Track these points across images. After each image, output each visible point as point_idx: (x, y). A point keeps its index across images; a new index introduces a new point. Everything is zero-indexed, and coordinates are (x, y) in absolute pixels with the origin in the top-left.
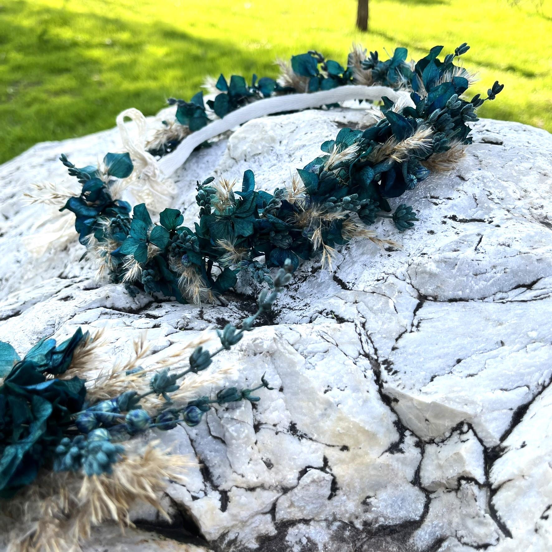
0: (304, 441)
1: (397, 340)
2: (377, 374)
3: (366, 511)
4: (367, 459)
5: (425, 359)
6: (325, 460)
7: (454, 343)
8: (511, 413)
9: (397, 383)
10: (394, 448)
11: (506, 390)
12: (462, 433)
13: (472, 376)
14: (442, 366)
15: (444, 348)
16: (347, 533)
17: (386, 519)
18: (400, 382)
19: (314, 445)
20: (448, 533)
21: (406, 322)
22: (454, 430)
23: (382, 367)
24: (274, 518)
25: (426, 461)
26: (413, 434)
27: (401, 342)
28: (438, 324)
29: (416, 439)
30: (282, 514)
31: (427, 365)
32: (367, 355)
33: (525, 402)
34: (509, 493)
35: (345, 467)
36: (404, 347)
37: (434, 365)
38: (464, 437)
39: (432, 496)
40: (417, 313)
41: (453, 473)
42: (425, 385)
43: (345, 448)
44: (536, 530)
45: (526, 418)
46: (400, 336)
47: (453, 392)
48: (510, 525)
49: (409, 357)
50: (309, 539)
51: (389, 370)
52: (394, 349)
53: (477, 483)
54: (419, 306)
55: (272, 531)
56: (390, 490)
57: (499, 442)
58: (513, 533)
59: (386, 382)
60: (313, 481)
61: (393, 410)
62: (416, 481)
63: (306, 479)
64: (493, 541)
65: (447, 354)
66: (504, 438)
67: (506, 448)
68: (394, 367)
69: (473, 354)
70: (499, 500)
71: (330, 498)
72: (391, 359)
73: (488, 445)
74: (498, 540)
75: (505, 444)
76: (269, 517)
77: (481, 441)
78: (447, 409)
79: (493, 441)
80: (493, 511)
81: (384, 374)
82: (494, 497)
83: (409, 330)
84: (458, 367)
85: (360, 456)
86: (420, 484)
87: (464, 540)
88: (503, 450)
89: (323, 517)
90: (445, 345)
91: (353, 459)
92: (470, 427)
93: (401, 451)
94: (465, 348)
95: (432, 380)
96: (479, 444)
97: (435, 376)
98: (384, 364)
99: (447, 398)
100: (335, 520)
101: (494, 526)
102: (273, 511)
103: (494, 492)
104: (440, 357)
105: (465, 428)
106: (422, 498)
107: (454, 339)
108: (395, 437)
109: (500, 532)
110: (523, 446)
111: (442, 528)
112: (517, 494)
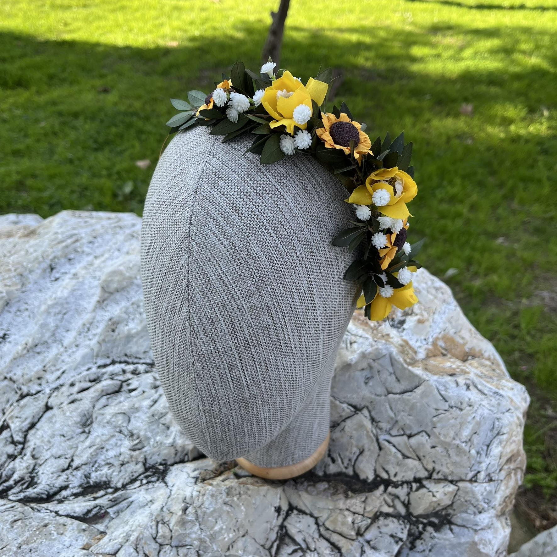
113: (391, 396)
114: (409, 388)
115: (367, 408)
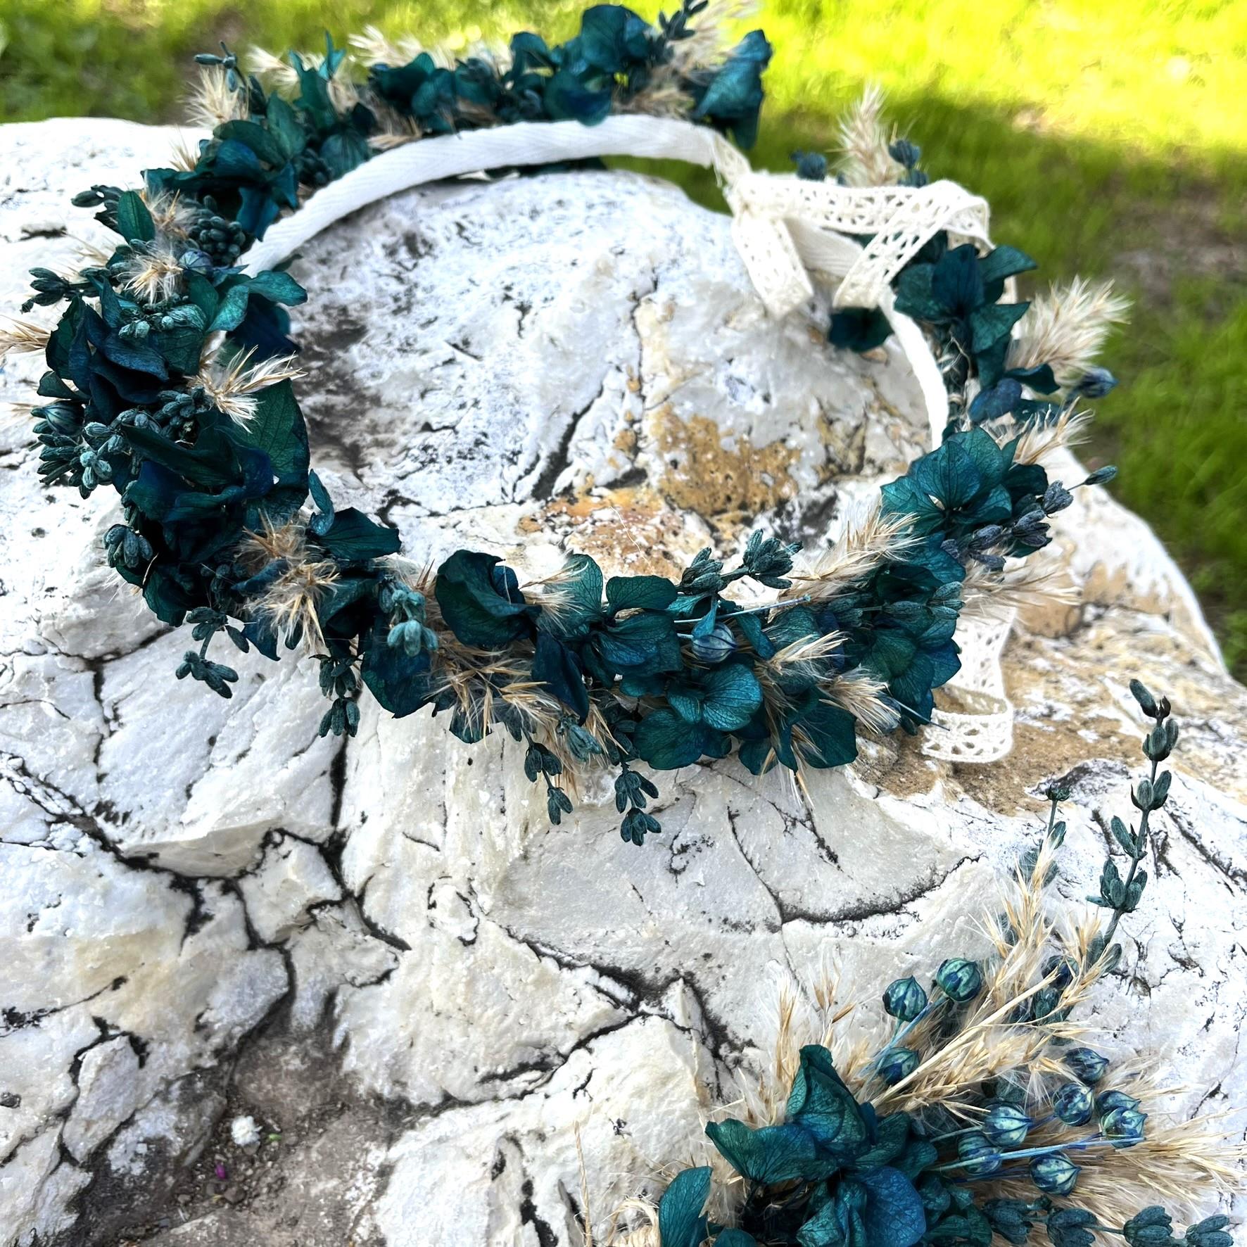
0: (44, 1022)
1: (96, 761)
2: (97, 835)
3: (207, 1038)
4: (164, 971)
5: (159, 768)
6: (99, 1022)
7: (189, 716)
8: (327, 779)
9: (139, 832)
10: (195, 921)
11: (302, 751)
12: (277, 845)
13: (242, 755)
14: (191, 763)
15: (177, 733)
16: (200, 1085)
17: (241, 1025)
18: (142, 827)
19: (66, 1016)
20: (336, 983)
21: (92, 724)
22: (263, 846)
23: (100, 820)
24: (73, 1162)
25: (251, 906)
26: (210, 879)
27: (106, 763)
28: (145, 697)
29: (218, 884)
30: (81, 1148)
31: (169, 776)
32: (61, 818)
33: (337, 749)
34: (379, 894)
35: (135, 1008)
36: (115, 767)
37: (178, 770)
38: (283, 850)
39: (287, 947)
40: (102, 695)
41: (295, 906)
42: (182, 811)
43: (118, 983)
44: (432, 925)
45: (350, 773)
46: (98, 752)
47: (229, 801)
48: (400, 933)
49: (133, 779)
50: (147, 1141)
51: (112, 818)
52: (100, 778)
53: (332, 903)
54: (98, 682)
55: (83, 1178)
56: (224, 984)
57: (331, 829)
58: (409, 941)
59: (121, 841)
60: (101, 1069)
61: (157, 870)
62: (255, 942)
63: (86, 1075)
64: (392, 965)
65: (189, 740)
66: (335, 819)
67: (344, 830)
68: (119, 809)
69: (227, 717)
70: (372, 907)
71: (142, 1064)
72: (106, 797)
73: (320, 840)
74: (396, 959)
75: (341, 826)
76: (65, 1168)
77: (307, 841)
78: (235, 830)
79: (323, 831)
80: (372, 929)
81: (110, 830)
82: (365, 907)
83: (106, 734)
84: (217, 753)
85: (149, 975)
86: (262, 941)
87: (359, 981)
88: (343, 834)
89: (148, 1096)
90: (178, 727)
91: (142, 986)
92: (283, 832)
93: (208, 918)
94: (209, 715)
95: (189, 796)
96: (307, 847)
97: (190, 786)
98: (98, 814)
99: (226, 816)
100: (169, 1083)
101: (383, 946)
102: (64, 1154)
103: (360, 900)
104: (179, 752)
105: (277, 837)
106: (276, 958)
107: (186, 709)
108: (186, 903)
109: (393, 949)
110: (364, 821)
111: (323, 981)
112: (387, 891)
113: (797, 927)
114: (883, 891)
115: (689, 980)
